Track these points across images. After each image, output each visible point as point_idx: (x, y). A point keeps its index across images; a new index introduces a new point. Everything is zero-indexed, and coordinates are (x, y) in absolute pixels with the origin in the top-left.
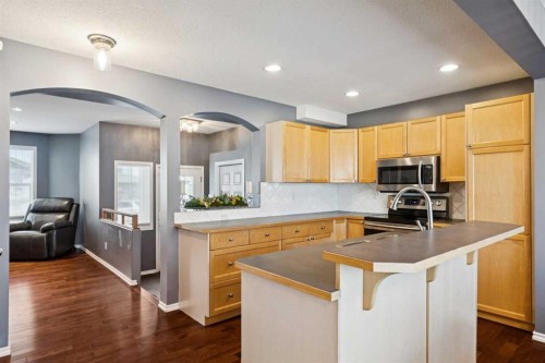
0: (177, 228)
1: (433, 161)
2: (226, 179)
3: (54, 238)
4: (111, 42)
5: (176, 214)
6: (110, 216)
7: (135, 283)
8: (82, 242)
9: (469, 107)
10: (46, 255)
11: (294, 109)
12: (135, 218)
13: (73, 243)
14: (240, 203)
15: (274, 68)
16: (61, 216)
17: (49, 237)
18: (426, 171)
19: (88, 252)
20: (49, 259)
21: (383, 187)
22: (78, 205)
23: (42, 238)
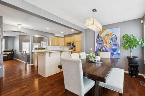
0: (33, 52)
1: (73, 43)
2: (43, 45)
3: (9, 56)
4: (21, 25)
5: (32, 50)
6: (21, 52)
7: (26, 62)
8: (15, 57)
9: (76, 35)
10: (7, 59)
11: (54, 34)
12: (26, 52)
13: (13, 58)
14: (44, 49)
15: (48, 29)
16: (10, 52)
17: (8, 56)
18: (72, 44)
19: (16, 59)
20: (8, 60)
21: (68, 46)
22: (14, 50)
23: (6, 56)
